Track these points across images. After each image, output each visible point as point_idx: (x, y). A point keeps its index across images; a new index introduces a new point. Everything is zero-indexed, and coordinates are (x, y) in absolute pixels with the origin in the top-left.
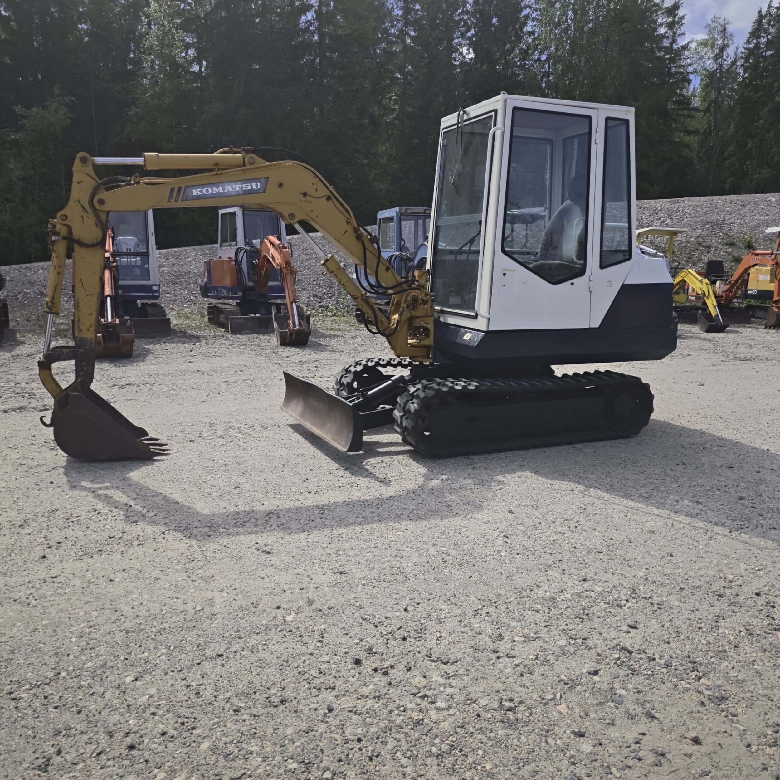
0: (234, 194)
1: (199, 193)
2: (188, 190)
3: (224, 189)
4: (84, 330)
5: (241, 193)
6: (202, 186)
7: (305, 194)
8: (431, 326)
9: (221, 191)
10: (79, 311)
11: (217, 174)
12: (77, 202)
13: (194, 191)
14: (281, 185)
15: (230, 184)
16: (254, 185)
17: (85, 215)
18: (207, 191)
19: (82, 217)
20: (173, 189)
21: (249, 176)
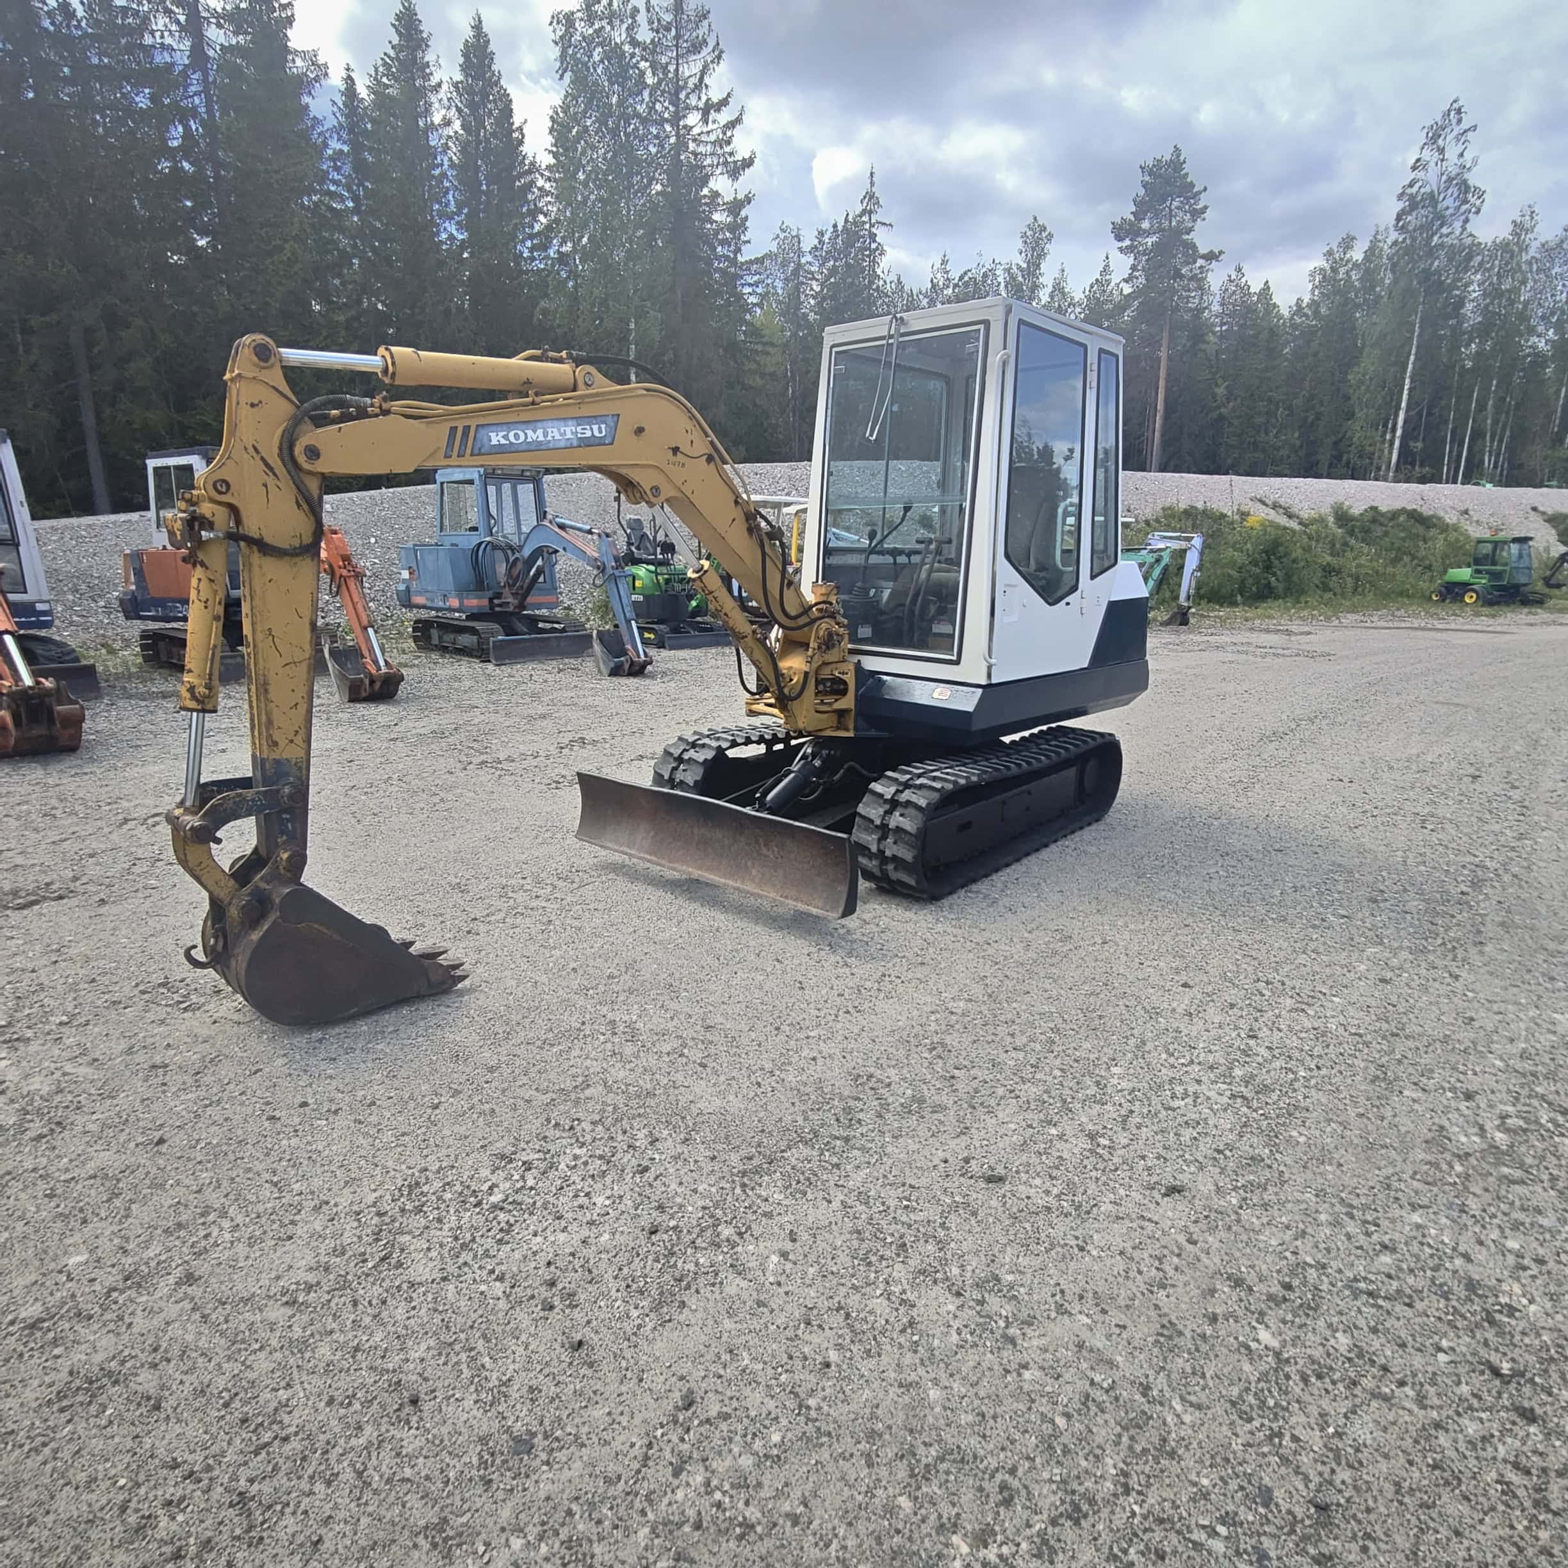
0: (562, 444)
1: (503, 441)
2: (482, 431)
3: (545, 434)
4: (282, 743)
5: (575, 443)
6: (509, 425)
7: (675, 450)
8: (850, 678)
9: (541, 438)
10: (268, 701)
11: (533, 403)
12: (251, 450)
13: (493, 435)
14: (640, 431)
15: (556, 423)
16: (595, 427)
17: (271, 481)
18: (517, 436)
19: (265, 485)
20: (454, 430)
21: (586, 411)
